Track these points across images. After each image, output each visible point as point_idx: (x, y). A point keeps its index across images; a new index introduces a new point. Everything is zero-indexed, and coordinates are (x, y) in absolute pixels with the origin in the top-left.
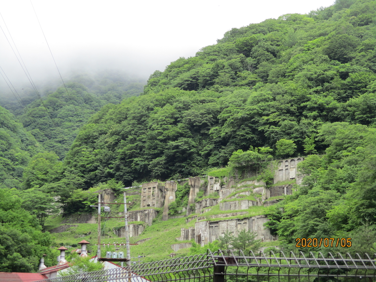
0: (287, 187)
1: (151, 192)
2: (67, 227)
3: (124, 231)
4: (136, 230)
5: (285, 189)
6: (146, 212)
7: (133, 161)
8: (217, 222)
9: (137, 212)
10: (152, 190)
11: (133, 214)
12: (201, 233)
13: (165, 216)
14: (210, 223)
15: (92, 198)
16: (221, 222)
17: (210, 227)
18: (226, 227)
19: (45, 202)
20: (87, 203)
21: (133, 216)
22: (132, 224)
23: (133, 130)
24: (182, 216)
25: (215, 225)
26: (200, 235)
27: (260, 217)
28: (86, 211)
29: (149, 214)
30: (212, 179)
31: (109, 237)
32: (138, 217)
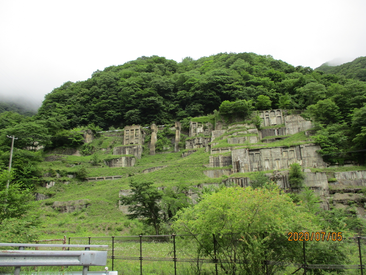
0: (278, 130)
1: (134, 133)
2: (57, 157)
3: (115, 163)
4: (129, 162)
5: (276, 131)
6: (135, 148)
7: (107, 112)
8: (258, 150)
9: (125, 148)
10: (135, 132)
11: (120, 149)
12: (239, 159)
13: (153, 151)
14: (250, 151)
15: (77, 136)
16: (262, 150)
17: (249, 154)
18: (269, 154)
19: (40, 132)
20: (73, 139)
21: (121, 151)
22: (124, 156)
23: (104, 91)
24: (169, 152)
25: (256, 152)
26: (239, 162)
27: (309, 145)
28: (71, 146)
29: (138, 149)
30: (195, 124)
31: (101, 167)
32: (127, 151)
